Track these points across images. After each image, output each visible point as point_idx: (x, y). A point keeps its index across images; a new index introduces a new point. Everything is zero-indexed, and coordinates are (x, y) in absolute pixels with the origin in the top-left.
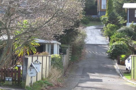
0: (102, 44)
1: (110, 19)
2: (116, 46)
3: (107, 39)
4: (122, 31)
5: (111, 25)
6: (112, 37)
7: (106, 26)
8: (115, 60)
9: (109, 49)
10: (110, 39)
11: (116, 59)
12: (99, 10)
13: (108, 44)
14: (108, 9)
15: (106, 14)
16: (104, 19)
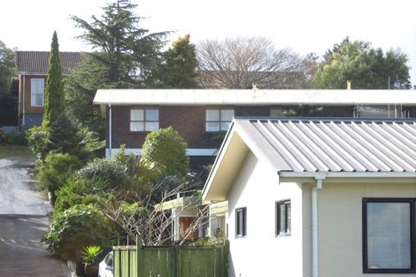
0: (31, 213)
1: (56, 136)
2: (72, 219)
3: (47, 199)
4: (92, 174)
5: (59, 155)
6: (61, 192)
7: (43, 158)
8: (70, 264)
9: (50, 228)
10: (54, 199)
11: (74, 261)
12: (22, 109)
13: (50, 215)
14: (51, 106)
15: (45, 122)
16: (38, 138)
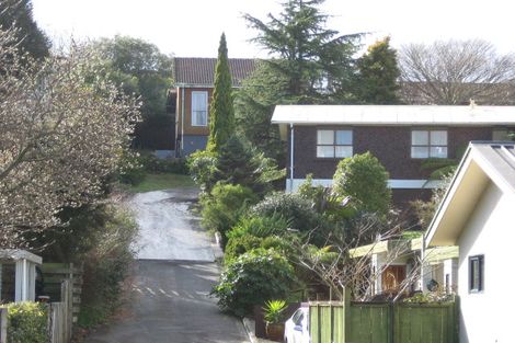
0: (196, 259)
1: (226, 164)
2: (248, 267)
3: (214, 242)
4: (272, 211)
5: (229, 187)
6: (233, 233)
7: (208, 189)
8: (246, 322)
9: (221, 277)
10: (224, 242)
11: (251, 319)
12: (180, 129)
13: (219, 261)
14: (218, 126)
15: (210, 146)
16: (202, 165)
